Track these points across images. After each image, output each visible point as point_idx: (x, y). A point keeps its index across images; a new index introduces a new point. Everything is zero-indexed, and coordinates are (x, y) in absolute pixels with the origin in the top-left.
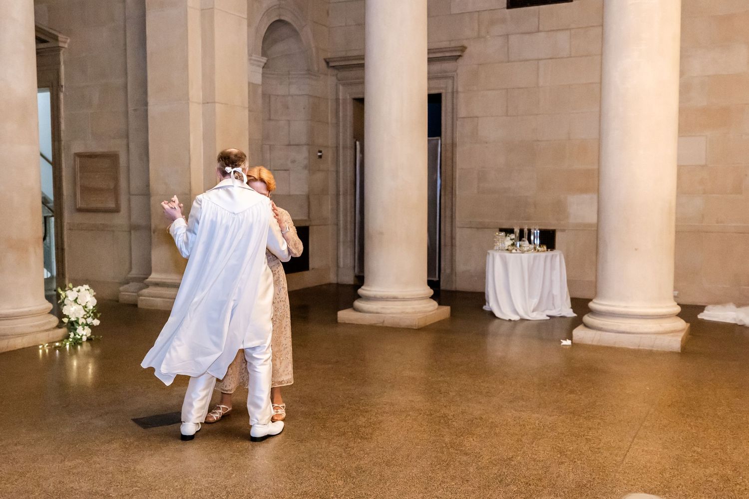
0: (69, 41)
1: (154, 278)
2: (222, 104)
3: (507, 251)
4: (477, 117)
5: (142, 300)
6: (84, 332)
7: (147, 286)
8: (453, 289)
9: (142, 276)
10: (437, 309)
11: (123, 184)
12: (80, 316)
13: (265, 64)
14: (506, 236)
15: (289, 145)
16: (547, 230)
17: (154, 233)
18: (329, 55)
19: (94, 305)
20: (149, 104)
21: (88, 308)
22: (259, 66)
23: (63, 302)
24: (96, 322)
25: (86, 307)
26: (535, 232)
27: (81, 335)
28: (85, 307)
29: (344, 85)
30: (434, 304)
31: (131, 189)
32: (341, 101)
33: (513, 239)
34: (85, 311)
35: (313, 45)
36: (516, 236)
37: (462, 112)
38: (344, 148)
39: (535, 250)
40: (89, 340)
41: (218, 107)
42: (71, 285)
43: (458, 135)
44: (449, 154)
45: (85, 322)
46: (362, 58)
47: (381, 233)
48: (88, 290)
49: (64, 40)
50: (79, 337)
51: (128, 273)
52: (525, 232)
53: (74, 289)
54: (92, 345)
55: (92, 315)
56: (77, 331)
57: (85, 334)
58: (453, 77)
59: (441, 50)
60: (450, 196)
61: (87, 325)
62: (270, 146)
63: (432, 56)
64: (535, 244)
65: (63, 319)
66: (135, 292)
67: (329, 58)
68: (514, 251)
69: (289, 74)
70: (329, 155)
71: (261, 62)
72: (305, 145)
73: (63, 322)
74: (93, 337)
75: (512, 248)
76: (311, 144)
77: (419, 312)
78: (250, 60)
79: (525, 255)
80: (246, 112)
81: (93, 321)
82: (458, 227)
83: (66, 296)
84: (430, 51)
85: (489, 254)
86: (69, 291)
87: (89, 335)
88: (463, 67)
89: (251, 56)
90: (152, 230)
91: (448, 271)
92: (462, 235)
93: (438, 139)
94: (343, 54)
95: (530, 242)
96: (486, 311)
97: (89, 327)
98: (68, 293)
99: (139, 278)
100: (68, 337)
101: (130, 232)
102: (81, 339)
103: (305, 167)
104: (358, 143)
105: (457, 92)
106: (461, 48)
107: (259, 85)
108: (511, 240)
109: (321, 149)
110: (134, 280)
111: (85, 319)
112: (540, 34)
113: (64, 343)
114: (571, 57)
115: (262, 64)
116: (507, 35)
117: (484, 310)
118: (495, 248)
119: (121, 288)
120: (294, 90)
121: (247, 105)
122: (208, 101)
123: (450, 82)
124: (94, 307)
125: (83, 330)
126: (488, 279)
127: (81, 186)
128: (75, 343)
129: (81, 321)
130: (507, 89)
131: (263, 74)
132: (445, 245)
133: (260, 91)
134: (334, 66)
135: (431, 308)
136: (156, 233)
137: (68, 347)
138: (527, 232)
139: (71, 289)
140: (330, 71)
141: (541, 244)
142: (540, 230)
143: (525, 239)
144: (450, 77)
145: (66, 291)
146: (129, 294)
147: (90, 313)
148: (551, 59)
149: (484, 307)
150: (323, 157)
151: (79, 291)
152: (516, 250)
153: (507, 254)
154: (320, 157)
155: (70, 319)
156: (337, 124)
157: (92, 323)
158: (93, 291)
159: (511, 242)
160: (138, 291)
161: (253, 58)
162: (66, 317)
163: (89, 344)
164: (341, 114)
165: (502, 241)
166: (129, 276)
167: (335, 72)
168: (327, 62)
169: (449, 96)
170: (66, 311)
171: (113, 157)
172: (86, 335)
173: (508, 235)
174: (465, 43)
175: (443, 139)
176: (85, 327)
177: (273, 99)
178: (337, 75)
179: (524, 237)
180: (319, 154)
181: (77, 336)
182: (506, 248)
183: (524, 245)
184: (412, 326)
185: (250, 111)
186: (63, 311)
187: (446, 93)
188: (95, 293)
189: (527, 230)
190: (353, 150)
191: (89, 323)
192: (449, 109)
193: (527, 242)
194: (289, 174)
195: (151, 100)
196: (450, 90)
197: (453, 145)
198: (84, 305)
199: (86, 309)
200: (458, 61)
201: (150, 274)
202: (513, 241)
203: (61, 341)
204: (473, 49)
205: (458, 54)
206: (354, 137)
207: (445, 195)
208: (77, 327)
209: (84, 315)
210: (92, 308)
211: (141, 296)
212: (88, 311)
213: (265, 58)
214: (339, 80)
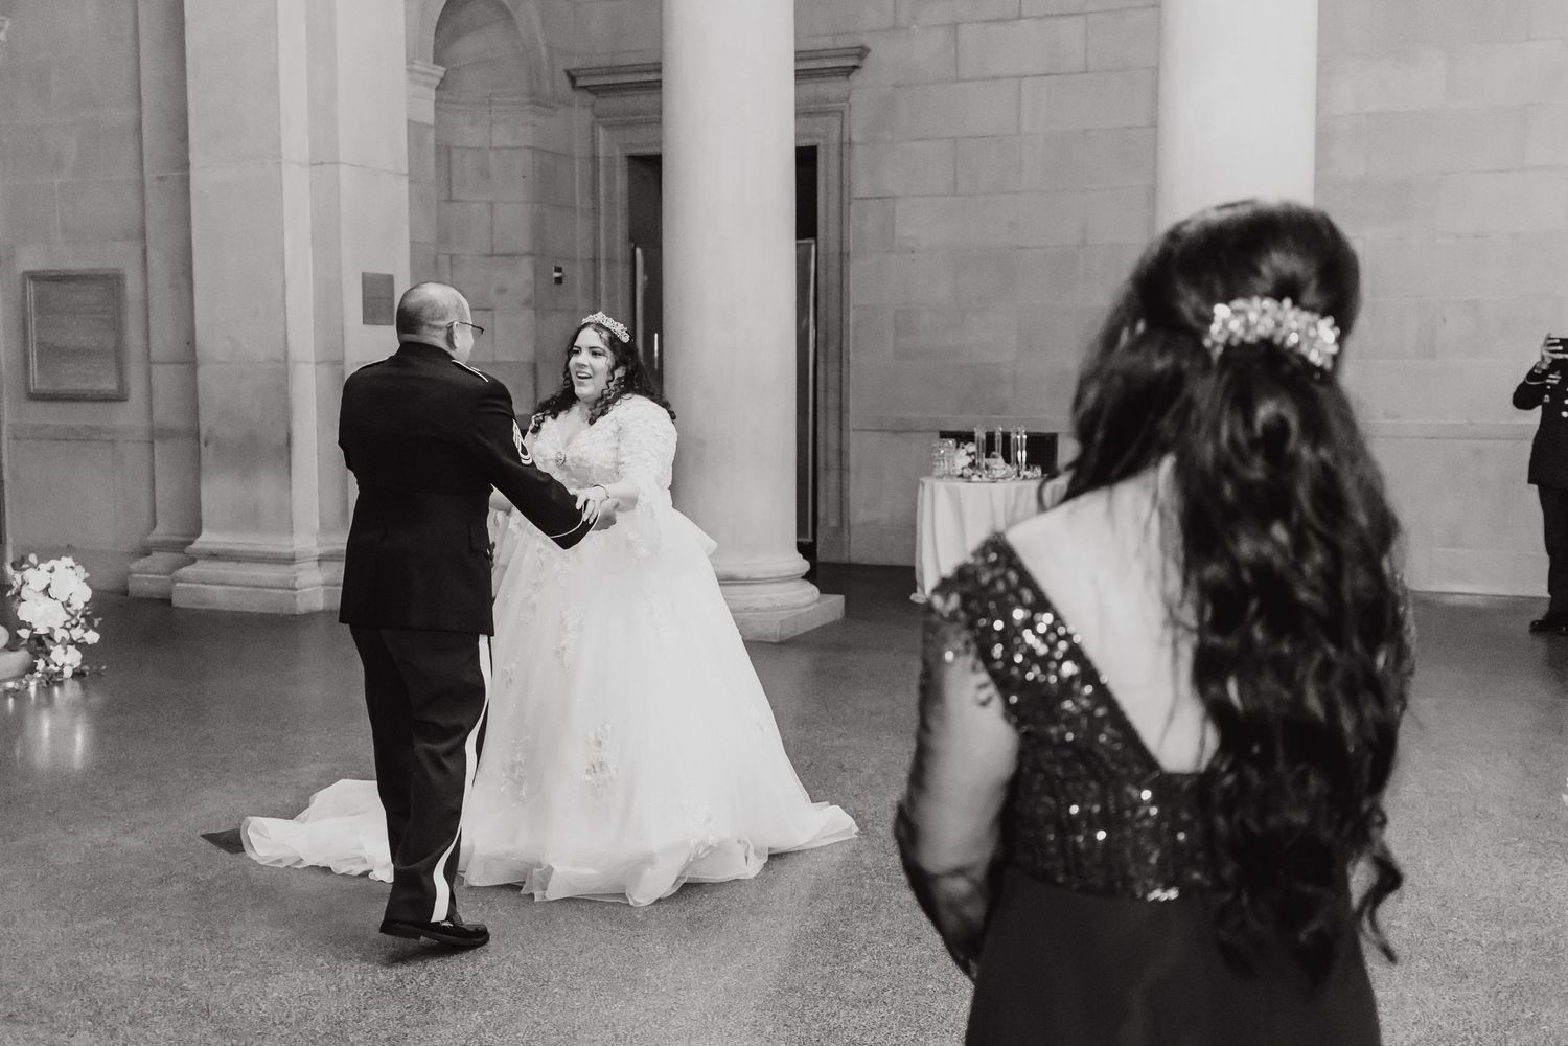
1: (206, 543)
2: (353, 166)
3: (960, 479)
4: (894, 197)
5: (182, 589)
6: (67, 659)
7: (193, 561)
8: (845, 559)
9: (181, 539)
10: (818, 601)
11: (134, 338)
12: (57, 625)
13: (442, 80)
14: (958, 447)
15: (492, 255)
16: (1040, 433)
17: (206, 445)
18: (576, 63)
19: (87, 600)
20: (191, 167)
21: (75, 607)
22: (428, 84)
23: (19, 593)
24: (92, 637)
25: (69, 605)
26: (1019, 437)
27: (60, 665)
28: (67, 604)
29: (607, 127)
30: (811, 591)
31: (153, 350)
32: (601, 160)
33: (973, 453)
34: (68, 613)
35: (541, 41)
36: (978, 447)
37: (861, 186)
38: (610, 261)
39: (1019, 475)
40: (78, 674)
41: (343, 170)
42: (33, 558)
43: (852, 235)
44: (834, 276)
45: (67, 638)
46: (658, 68)
48: (72, 567)
50: (57, 669)
51: (149, 534)
52: (996, 439)
53: (41, 566)
54: (84, 687)
55: (83, 621)
56: (53, 656)
57: (68, 663)
58: (842, 112)
59: (814, 54)
60: (837, 365)
61: (72, 642)
62: (451, 257)
63: (802, 66)
64: (1017, 463)
65: (19, 632)
66: (164, 574)
67: (574, 70)
68: (975, 478)
69: (491, 102)
70: (577, 275)
71: (432, 75)
72: (527, 254)
73: (18, 636)
74: (86, 668)
75: (971, 471)
76: (539, 254)
77: (781, 608)
78: (409, 71)
79: (999, 487)
80: (404, 184)
81: (85, 635)
82: (854, 430)
83: (24, 582)
84: (800, 56)
85: (923, 485)
86: (31, 570)
87: (77, 664)
88: (863, 90)
89: (413, 63)
90: (202, 439)
91: (833, 523)
92: (862, 446)
93: (810, 244)
94: (606, 61)
95: (1007, 460)
96: (917, 604)
97: (77, 648)
98: (30, 574)
99: (174, 543)
100: (32, 669)
101: (152, 443)
102: (61, 673)
103: (527, 303)
104: (638, 251)
105: (850, 143)
106: (857, 51)
107: (428, 126)
108: (969, 454)
109: (559, 265)
110: (163, 546)
111: (68, 629)
112: (1022, 21)
113: (24, 682)
114: (1087, 72)
115: (437, 82)
116: (957, 24)
117: (912, 603)
118: (936, 473)
119: (134, 566)
120: (501, 137)
121: (405, 170)
122: (323, 162)
123: (835, 122)
124: (86, 604)
125: (66, 653)
126: (921, 537)
127: (38, 343)
128: (48, 683)
129: (59, 635)
130: (955, 139)
131: (438, 101)
132: (827, 468)
133: (430, 138)
134: (585, 87)
135: (807, 599)
136: (211, 446)
137: (33, 690)
138: (1001, 439)
139: (35, 567)
140: (579, 98)
141: (1031, 462)
142: (1026, 433)
143: (998, 453)
144: (836, 111)
145: (25, 570)
146: (150, 576)
147: (78, 617)
148: (1045, 75)
149: (913, 597)
150: (564, 282)
151: (52, 571)
152: (980, 476)
153: (961, 485)
154: (559, 281)
155: (34, 630)
156: (595, 211)
157: (82, 638)
158: (83, 570)
159: (969, 460)
160: (170, 573)
161: (415, 67)
162: (26, 627)
163: (77, 684)
164: (602, 190)
165: (948, 457)
166: (151, 538)
167: (591, 98)
168: (572, 79)
169: (834, 151)
170: (24, 612)
171: (112, 282)
172: (71, 665)
173: (961, 444)
174: (865, 40)
175: (821, 243)
176: (69, 647)
177: (455, 155)
178: (593, 106)
179: (994, 450)
180: (557, 275)
181: (52, 667)
182: (959, 473)
183: (996, 467)
184: (766, 636)
185: (410, 181)
186: (18, 614)
187: (826, 146)
188: (87, 575)
189: (1000, 434)
190: (629, 265)
191: (75, 639)
192: (835, 181)
193: (1001, 460)
194: (493, 318)
195: (196, 157)
196: (835, 139)
197: (843, 256)
198: (64, 600)
199: (68, 609)
200: (850, 77)
201: (199, 535)
202: (973, 457)
203: (18, 677)
204: (883, 53)
205: (851, 62)
206: (631, 239)
207: (826, 364)
208: (52, 648)
209: (65, 622)
210: (82, 606)
211: (182, 582)
212: (73, 613)
213: (440, 68)
214: (597, 117)
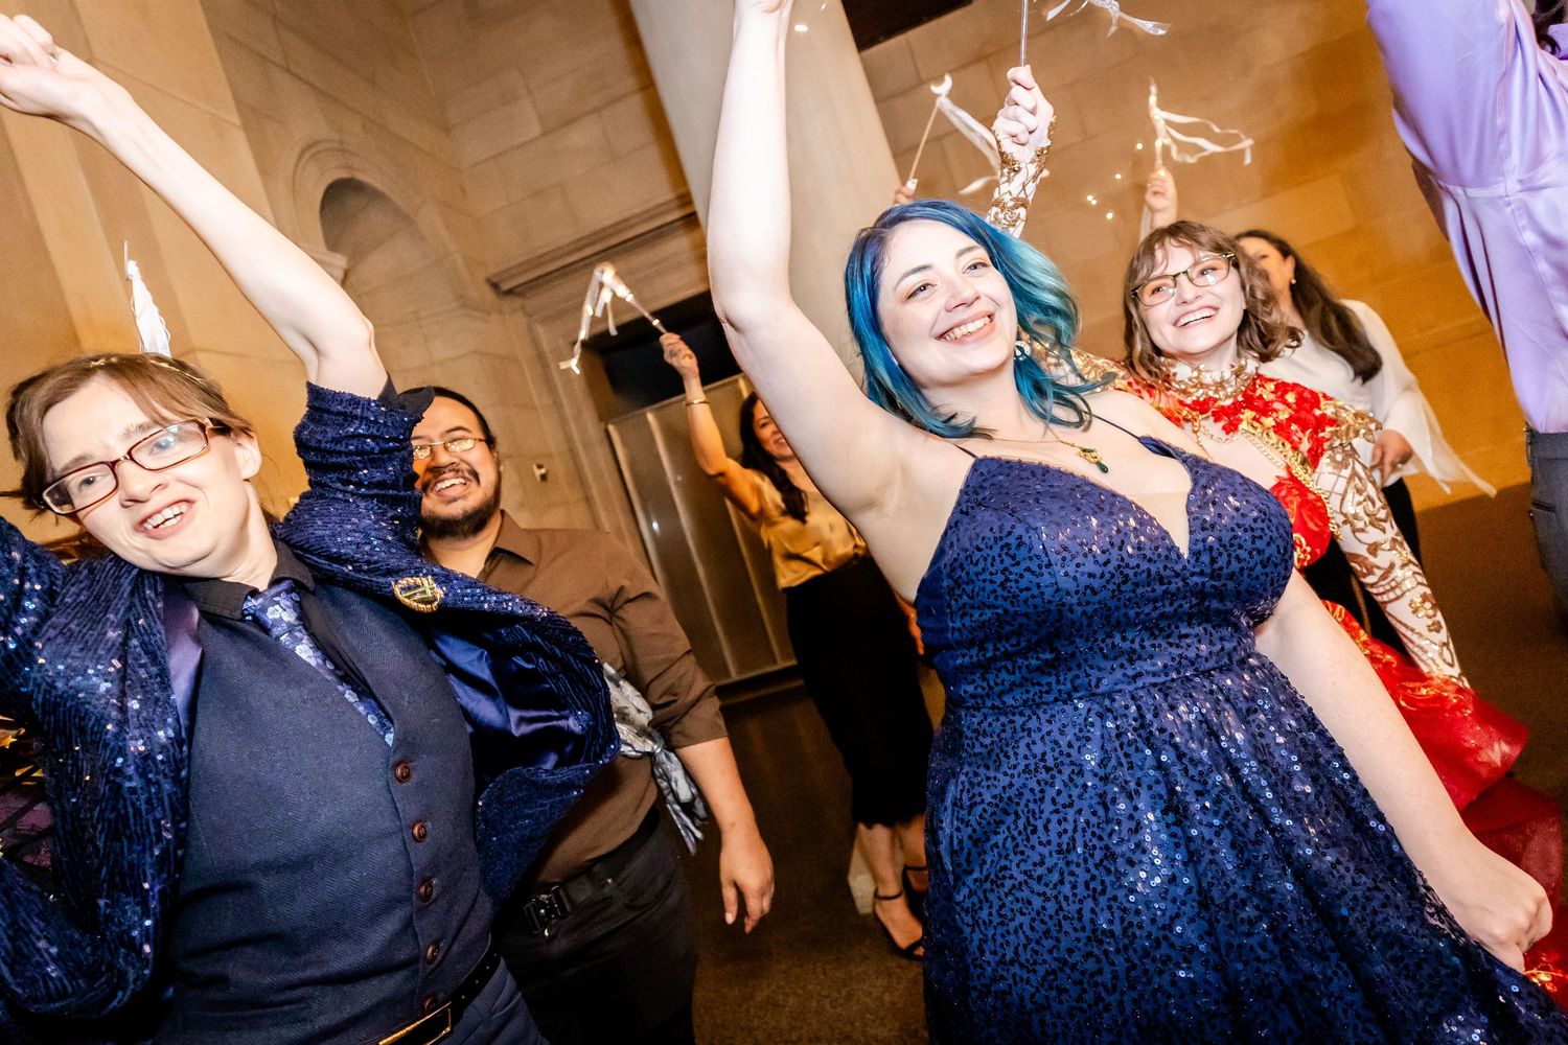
13: (346, 271)
18: (492, 271)
29: (545, 321)
32: (549, 355)
35: (453, 249)
38: (587, 446)
67: (495, 275)
69: (418, 319)
70: (560, 469)
71: (328, 264)
76: (516, 455)
103: (520, 505)
104: (611, 428)
109: (539, 462)
120: (441, 350)
134: (509, 291)
140: (507, 303)
150: (549, 478)
154: (544, 477)
156: (558, 405)
167: (517, 302)
168: (495, 286)
178: (523, 308)
180: (540, 471)
190: (606, 444)
206: (601, 420)
213: (335, 255)
214: (529, 316)
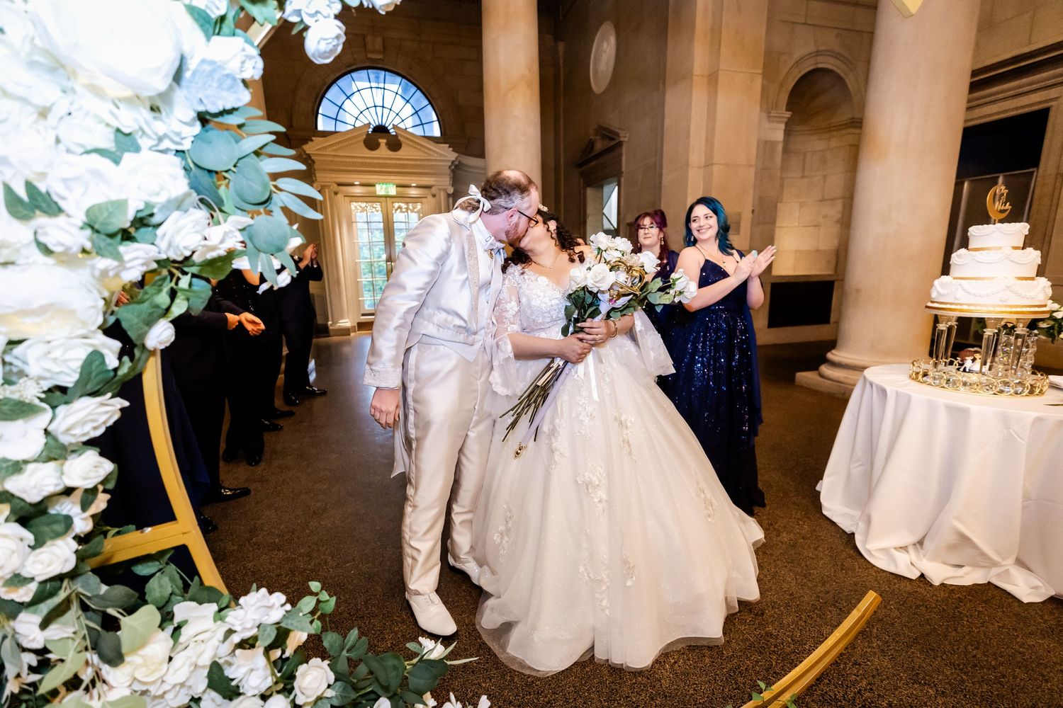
0: (628, 135)
2: (721, 164)
13: (791, 118)
15: (823, 200)
22: (781, 122)
41: (715, 168)
44: (1047, 189)
47: (858, 291)
49: (624, 135)
62: (800, 203)
69: (830, 127)
71: (784, 116)
72: (840, 198)
76: (847, 197)
78: (766, 117)
80: (752, 171)
89: (769, 113)
93: (1034, 172)
107: (779, 142)
115: (786, 120)
121: (754, 164)
122: (708, 164)
133: (780, 148)
161: (772, 115)
175: (1045, 167)
177: (808, 156)
192: (1060, 128)
194: (819, 229)
197: (1058, 176)
213: (788, 113)
